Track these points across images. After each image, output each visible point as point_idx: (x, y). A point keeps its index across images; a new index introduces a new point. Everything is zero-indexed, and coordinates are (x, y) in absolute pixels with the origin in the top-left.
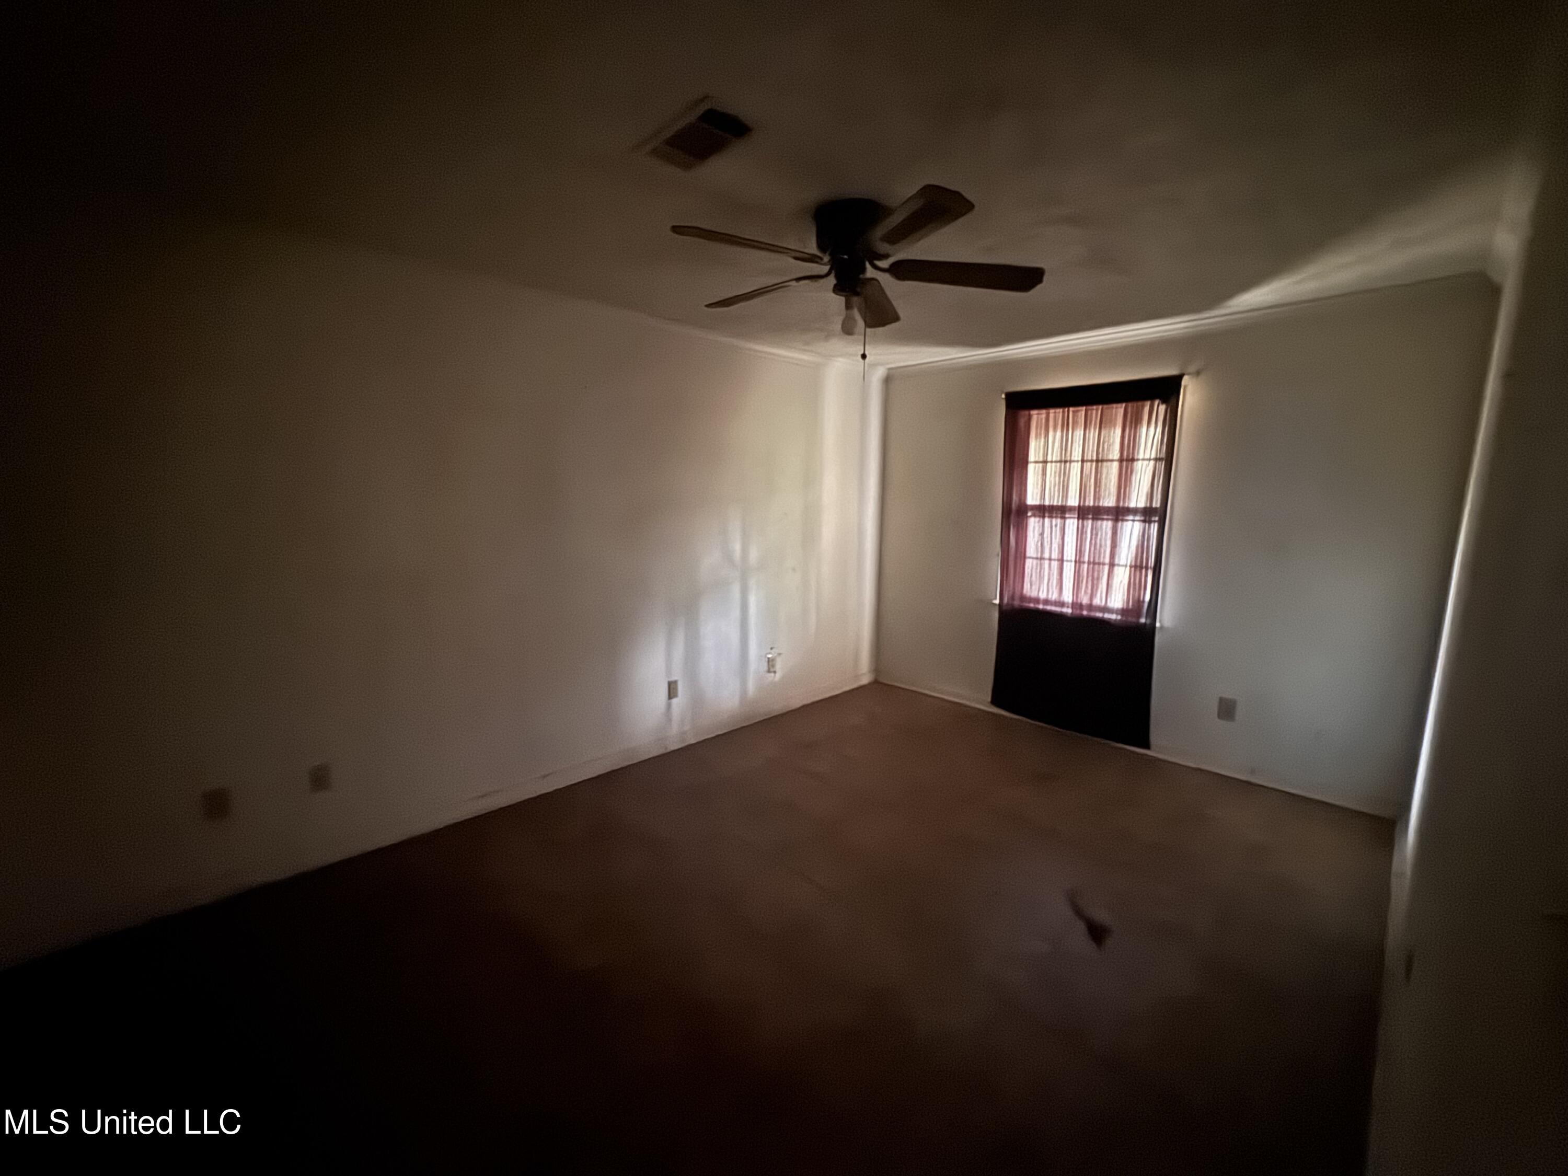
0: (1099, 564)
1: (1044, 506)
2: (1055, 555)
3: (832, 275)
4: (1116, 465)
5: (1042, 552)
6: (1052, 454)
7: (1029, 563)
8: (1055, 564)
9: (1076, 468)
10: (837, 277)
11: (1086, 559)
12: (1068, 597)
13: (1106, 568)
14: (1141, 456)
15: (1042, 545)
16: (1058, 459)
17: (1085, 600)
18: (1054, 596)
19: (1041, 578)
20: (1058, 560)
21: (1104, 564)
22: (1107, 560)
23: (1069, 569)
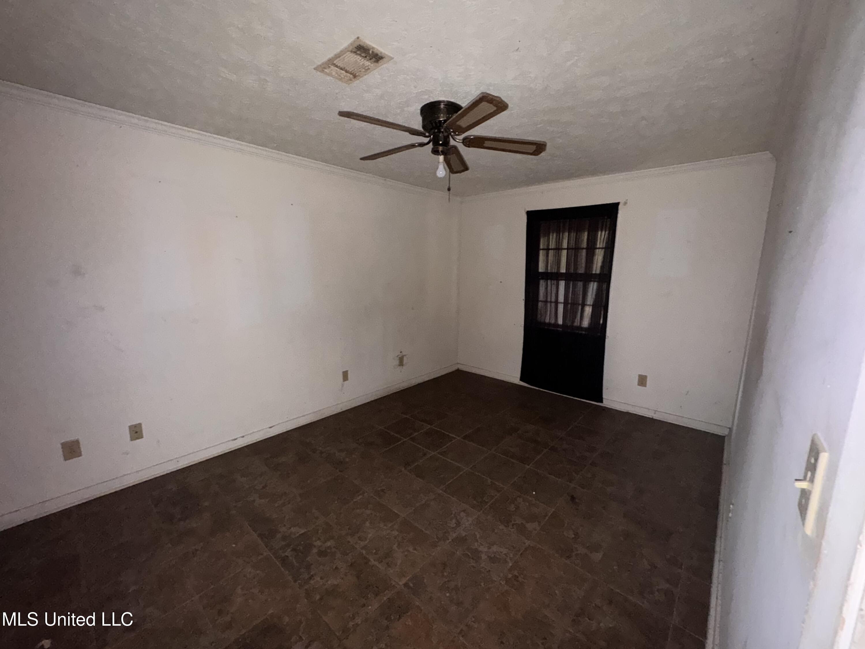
0: (576, 304)
1: (548, 273)
2: (553, 300)
3: (431, 144)
4: (584, 251)
5: (547, 297)
6: (552, 245)
7: (540, 304)
8: (553, 305)
9: (564, 253)
10: (433, 144)
11: (570, 301)
12: (560, 322)
13: (580, 308)
14: (598, 246)
15: (547, 294)
16: (555, 247)
17: (569, 324)
18: (553, 321)
19: (546, 312)
20: (555, 302)
21: (579, 304)
22: (580, 302)
23: (561, 307)
